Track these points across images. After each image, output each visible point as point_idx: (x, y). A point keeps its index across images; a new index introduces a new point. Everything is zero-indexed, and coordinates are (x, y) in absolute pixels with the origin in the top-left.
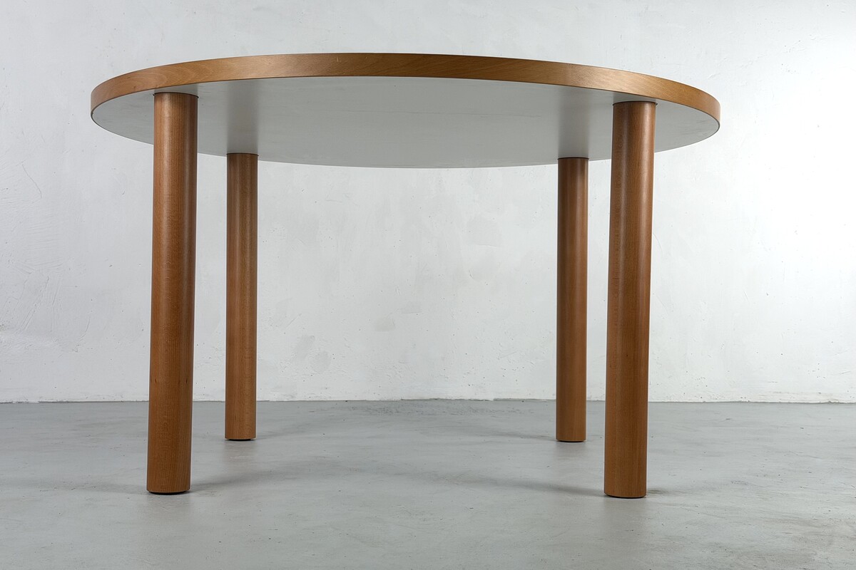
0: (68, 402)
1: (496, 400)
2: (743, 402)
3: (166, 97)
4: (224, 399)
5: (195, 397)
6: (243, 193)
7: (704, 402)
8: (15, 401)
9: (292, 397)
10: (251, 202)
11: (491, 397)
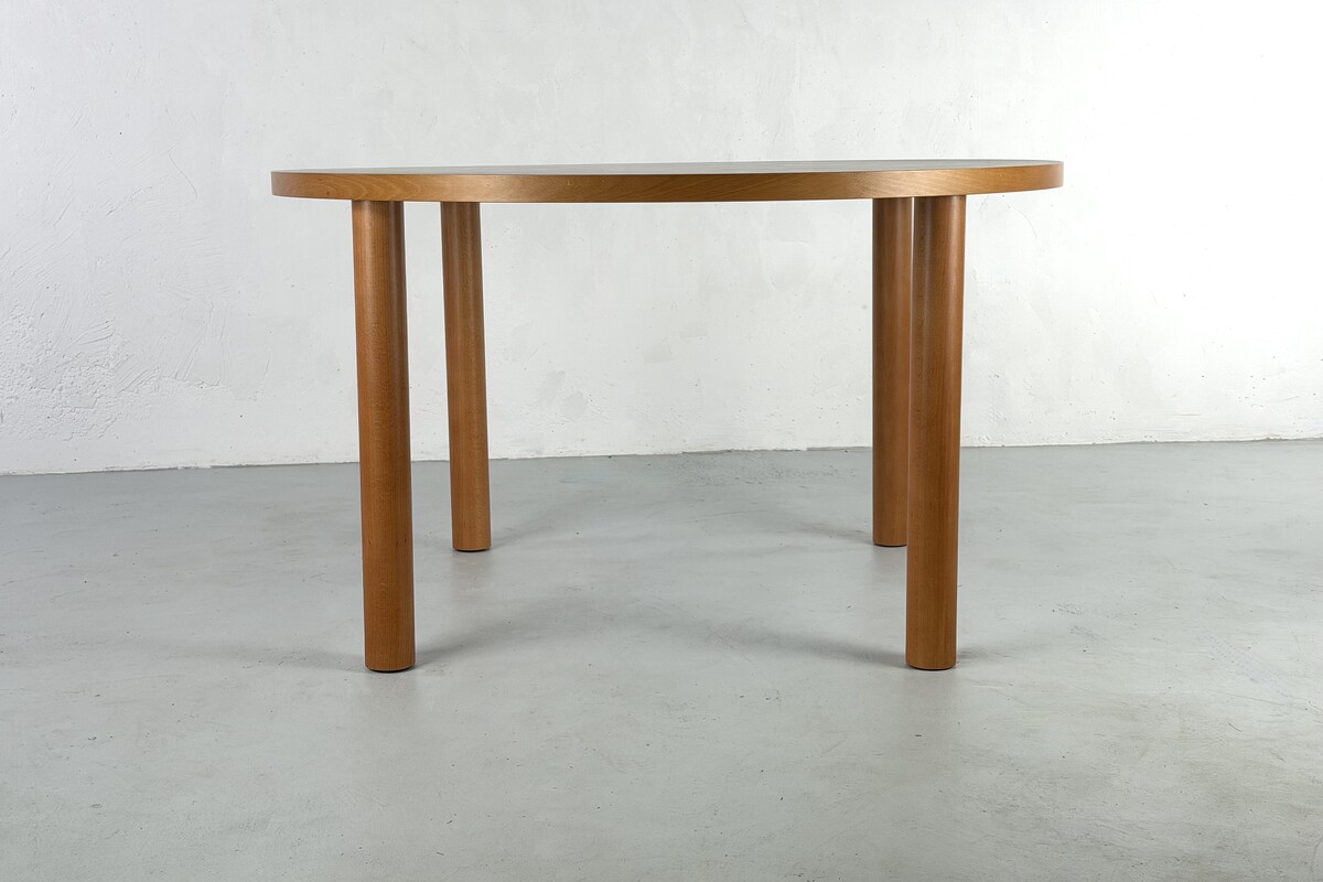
0: (248, 466)
1: (809, 450)
2: (1148, 443)
3: (366, 205)
4: (447, 457)
5: (414, 456)
6: (462, 238)
7: (1094, 444)
8: (180, 466)
9: (538, 452)
10: (473, 249)
11: (803, 446)
